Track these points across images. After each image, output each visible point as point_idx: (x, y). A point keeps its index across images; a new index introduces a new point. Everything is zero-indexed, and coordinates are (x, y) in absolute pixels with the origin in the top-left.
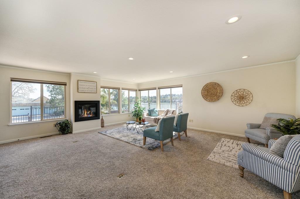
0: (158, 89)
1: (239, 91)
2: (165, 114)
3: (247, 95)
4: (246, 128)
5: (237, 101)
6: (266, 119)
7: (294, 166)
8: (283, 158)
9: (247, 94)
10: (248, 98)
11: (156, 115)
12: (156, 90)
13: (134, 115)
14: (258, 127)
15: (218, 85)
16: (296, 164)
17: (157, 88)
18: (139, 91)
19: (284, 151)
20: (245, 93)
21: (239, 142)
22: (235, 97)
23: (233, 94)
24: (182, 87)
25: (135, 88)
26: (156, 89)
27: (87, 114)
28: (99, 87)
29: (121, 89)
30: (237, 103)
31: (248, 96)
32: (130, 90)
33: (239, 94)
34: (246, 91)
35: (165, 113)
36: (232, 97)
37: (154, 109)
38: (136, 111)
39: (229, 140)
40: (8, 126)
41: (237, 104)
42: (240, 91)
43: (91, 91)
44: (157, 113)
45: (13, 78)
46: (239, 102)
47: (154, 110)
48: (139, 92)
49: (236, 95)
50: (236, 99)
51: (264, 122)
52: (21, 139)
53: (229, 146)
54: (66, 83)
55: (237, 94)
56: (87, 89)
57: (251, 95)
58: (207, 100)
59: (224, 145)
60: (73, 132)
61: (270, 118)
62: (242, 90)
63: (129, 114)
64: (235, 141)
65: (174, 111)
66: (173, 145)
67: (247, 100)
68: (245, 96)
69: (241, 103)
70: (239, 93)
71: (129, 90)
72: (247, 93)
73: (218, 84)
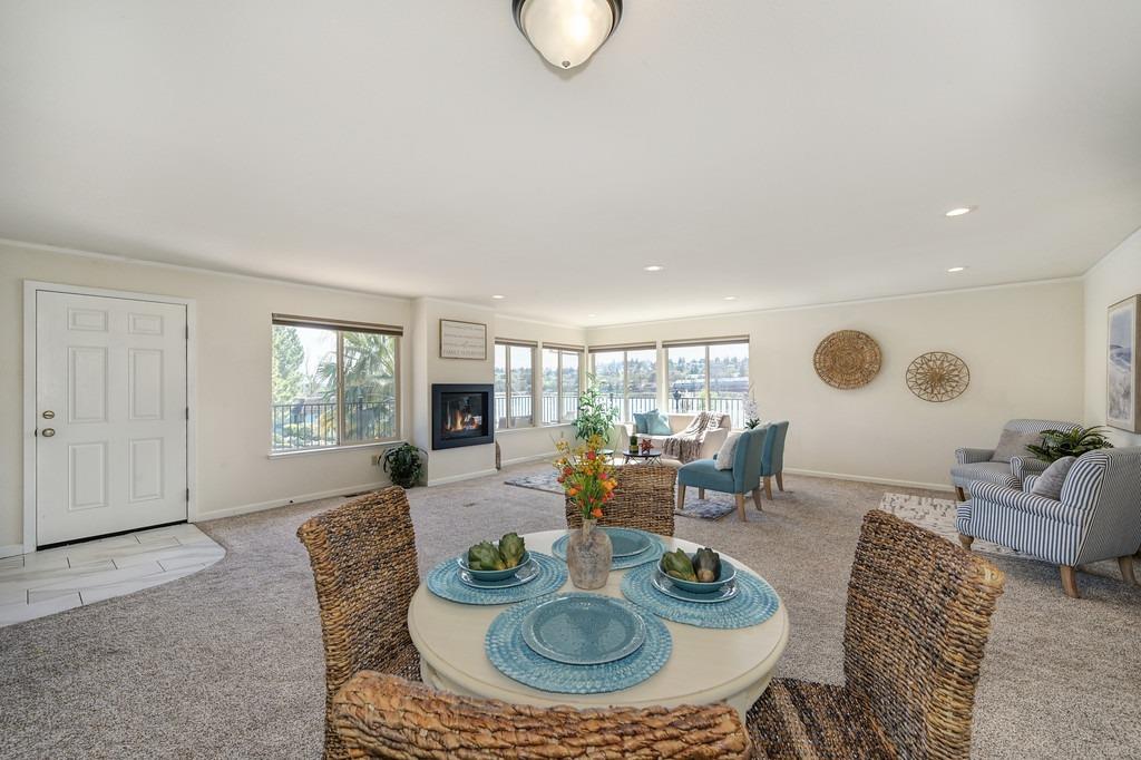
0: (664, 346)
1: (928, 357)
2: (695, 427)
3: (953, 370)
4: (953, 462)
5: (923, 387)
6: (1009, 436)
7: (1081, 511)
8: (1059, 500)
9: (952, 367)
10: (956, 379)
11: (664, 431)
12: (655, 351)
13: (580, 434)
14: (988, 457)
15: (869, 340)
16: (1084, 507)
17: (659, 345)
18: (590, 351)
19: (1060, 491)
20: (946, 364)
21: (936, 501)
22: (918, 376)
23: (913, 367)
24: (748, 341)
25: (578, 341)
26: (654, 347)
27: (463, 423)
28: (491, 340)
29: (540, 345)
30: (922, 392)
31: (956, 373)
32: (565, 349)
33: (928, 366)
34: (950, 358)
35: (698, 424)
36: (909, 375)
37: (654, 411)
38: (587, 420)
39: (907, 497)
40: (268, 458)
41: (925, 397)
42: (933, 358)
43: (472, 353)
44: (667, 423)
45: (279, 315)
46: (929, 390)
47: (657, 416)
48: (590, 355)
49: (921, 371)
50: (919, 382)
51: (1002, 444)
52: (297, 499)
53: (913, 510)
54: (402, 328)
55: (924, 366)
56: (461, 349)
57: (965, 370)
58: (832, 383)
59: (898, 507)
60: (431, 482)
61: (1018, 433)
62: (938, 356)
63: (563, 429)
64: (924, 499)
65: (723, 418)
66: (759, 509)
67: (954, 384)
68: (949, 373)
69: (935, 392)
70: (931, 363)
71: (561, 348)
72: (953, 363)
73: (867, 336)
